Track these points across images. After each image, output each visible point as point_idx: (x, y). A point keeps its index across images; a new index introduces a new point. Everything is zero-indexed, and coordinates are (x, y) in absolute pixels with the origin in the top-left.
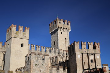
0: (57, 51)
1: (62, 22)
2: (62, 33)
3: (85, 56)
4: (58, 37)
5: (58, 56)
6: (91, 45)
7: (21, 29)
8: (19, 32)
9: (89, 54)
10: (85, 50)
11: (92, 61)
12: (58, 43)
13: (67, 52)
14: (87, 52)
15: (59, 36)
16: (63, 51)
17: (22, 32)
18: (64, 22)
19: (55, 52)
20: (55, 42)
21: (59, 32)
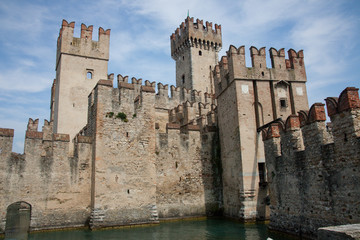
0: (188, 95)
1: (200, 26)
2: (200, 53)
3: (264, 88)
4: (190, 63)
5: (189, 104)
6: (279, 56)
7: (87, 33)
9: (274, 83)
10: (262, 70)
11: (283, 103)
12: (191, 77)
14: (267, 76)
15: (192, 59)
16: (203, 97)
18: (205, 27)
19: (183, 96)
20: (183, 77)
21: (194, 51)
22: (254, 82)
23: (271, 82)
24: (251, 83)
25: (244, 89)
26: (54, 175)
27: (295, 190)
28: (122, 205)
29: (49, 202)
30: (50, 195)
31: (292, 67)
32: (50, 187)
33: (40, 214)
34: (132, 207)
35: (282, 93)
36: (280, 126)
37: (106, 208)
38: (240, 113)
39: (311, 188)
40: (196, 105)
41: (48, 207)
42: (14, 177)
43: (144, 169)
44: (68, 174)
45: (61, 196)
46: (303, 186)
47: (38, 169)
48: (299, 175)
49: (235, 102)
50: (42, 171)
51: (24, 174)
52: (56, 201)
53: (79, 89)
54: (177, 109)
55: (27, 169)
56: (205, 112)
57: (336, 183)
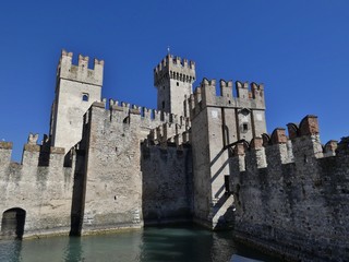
0: (167, 117)
1: (178, 62)
2: (178, 84)
3: (230, 113)
4: (169, 92)
5: (168, 125)
6: (243, 87)
7: (84, 62)
8: (80, 68)
9: (239, 110)
10: (228, 99)
12: (170, 103)
13: (187, 121)
14: (233, 104)
15: (171, 89)
16: (179, 120)
17: (86, 68)
18: (182, 64)
19: (162, 119)
20: (163, 103)
21: (173, 82)
22: (223, 108)
23: (236, 109)
24: (220, 110)
25: (214, 114)
26: (48, 183)
27: (258, 201)
28: (109, 210)
29: (42, 208)
30: (44, 202)
31: (254, 97)
32: (45, 194)
33: (33, 219)
34: (118, 211)
35: (245, 119)
36: (245, 146)
37: (94, 212)
38: (211, 133)
39: (273, 201)
40: (173, 125)
41: (42, 213)
42: (11, 185)
43: (129, 178)
44: (62, 182)
45: (54, 203)
46: (265, 198)
47: (35, 178)
48: (262, 188)
49: (207, 125)
50: (38, 180)
51: (21, 183)
52: (49, 207)
53: (76, 109)
54: (158, 129)
55: (23, 178)
56: (181, 131)
57: (296, 197)
